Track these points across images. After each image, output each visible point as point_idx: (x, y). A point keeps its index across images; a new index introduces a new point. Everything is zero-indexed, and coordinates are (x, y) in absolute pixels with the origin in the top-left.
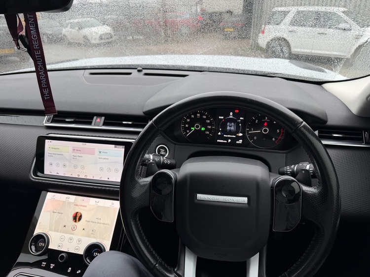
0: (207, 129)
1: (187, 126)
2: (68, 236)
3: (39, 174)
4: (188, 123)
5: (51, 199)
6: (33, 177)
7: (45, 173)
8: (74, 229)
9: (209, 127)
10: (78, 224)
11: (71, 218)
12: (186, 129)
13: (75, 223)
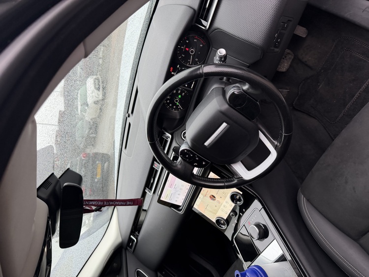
0: (181, 94)
1: (174, 107)
2: (222, 207)
3: (181, 208)
4: (173, 106)
5: (198, 207)
6: (181, 212)
7: (181, 205)
8: (219, 202)
9: (179, 92)
10: (217, 199)
11: (212, 201)
12: (177, 108)
13: (216, 201)
